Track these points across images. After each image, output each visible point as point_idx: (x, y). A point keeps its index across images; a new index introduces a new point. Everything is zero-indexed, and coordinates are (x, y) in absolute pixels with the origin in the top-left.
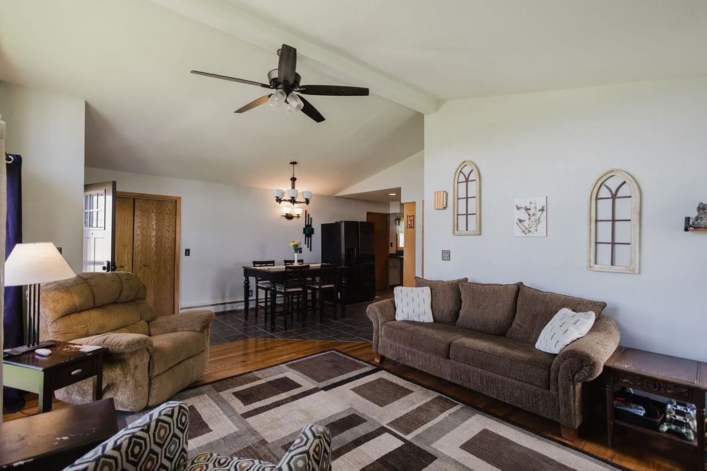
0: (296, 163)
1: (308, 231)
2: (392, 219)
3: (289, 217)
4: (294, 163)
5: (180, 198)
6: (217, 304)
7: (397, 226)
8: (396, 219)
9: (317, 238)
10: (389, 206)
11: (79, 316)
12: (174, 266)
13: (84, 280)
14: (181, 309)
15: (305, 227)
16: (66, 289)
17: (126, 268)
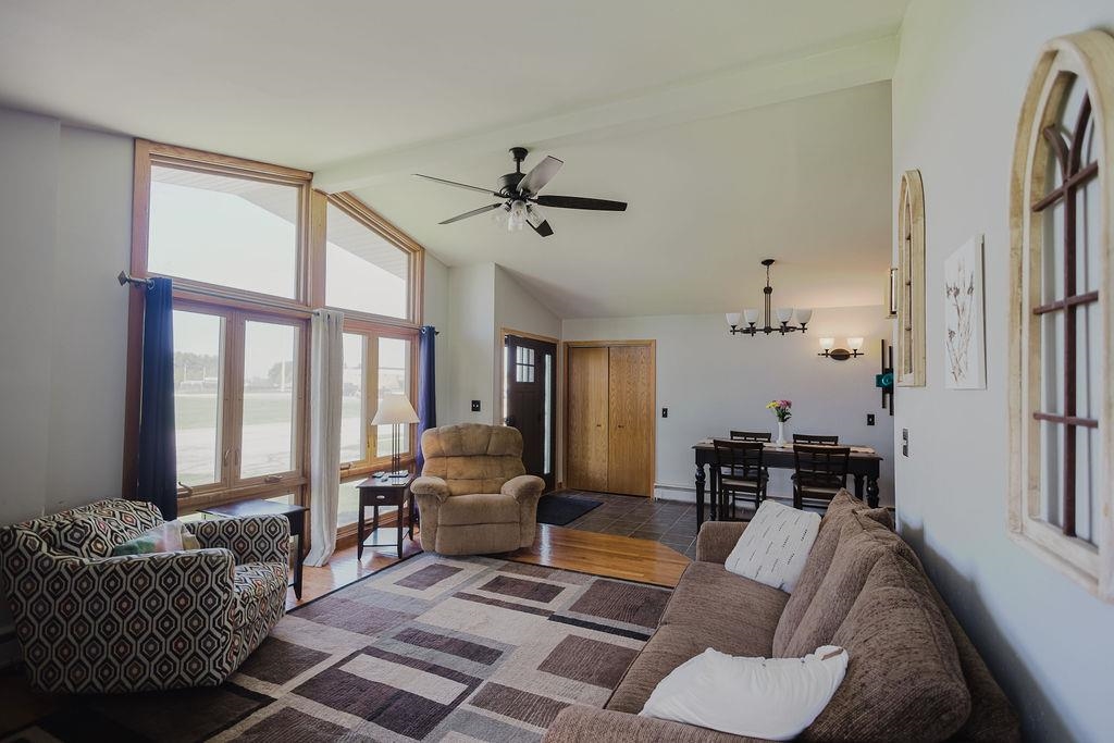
0: (772, 261)
3: (840, 355)
4: (768, 263)
5: (655, 340)
11: (445, 461)
12: (649, 430)
13: (457, 429)
14: (656, 487)
15: (881, 373)
16: (438, 436)
17: (603, 426)
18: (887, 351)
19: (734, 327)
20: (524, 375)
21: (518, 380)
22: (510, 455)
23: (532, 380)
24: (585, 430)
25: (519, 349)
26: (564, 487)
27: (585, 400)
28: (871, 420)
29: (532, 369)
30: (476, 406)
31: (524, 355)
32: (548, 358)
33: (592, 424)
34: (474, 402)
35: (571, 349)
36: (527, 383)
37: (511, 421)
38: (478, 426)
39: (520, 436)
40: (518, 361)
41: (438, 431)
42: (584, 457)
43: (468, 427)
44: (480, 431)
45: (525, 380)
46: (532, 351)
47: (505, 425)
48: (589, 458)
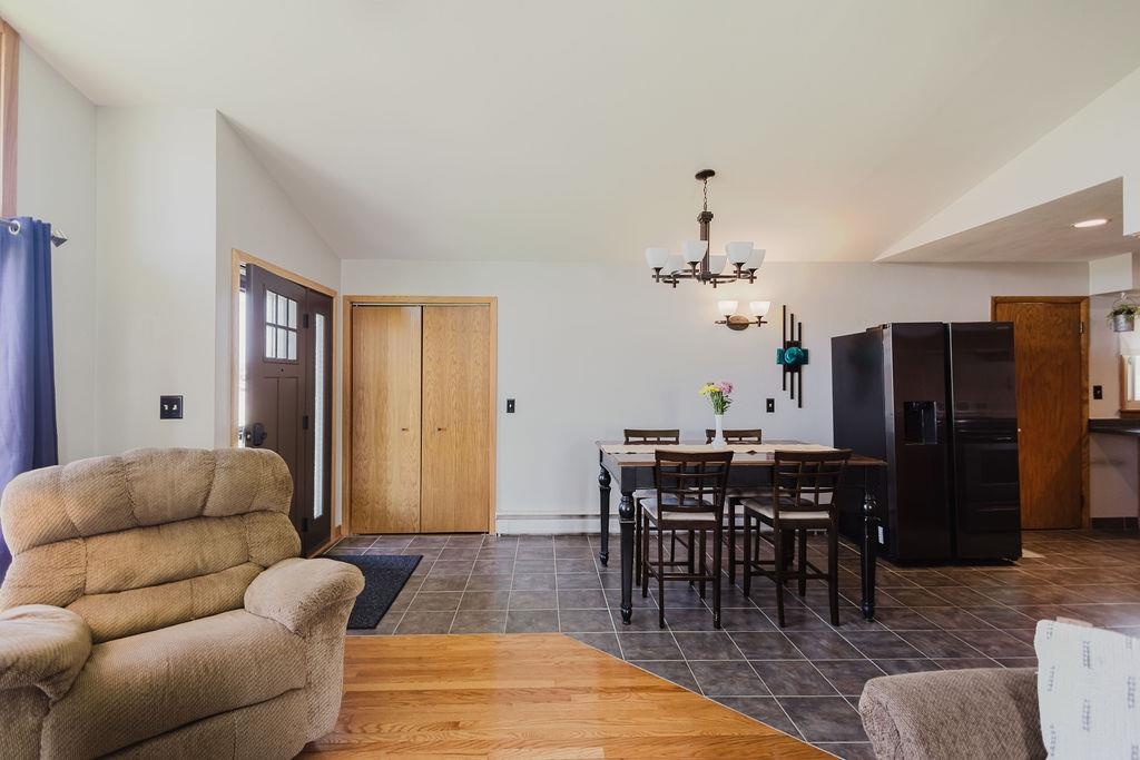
0: (711, 173)
1: (794, 360)
2: (1098, 315)
3: (737, 325)
4: (705, 175)
5: (496, 298)
6: (570, 517)
7: (1124, 336)
8: (1116, 313)
9: (819, 375)
10: (1086, 274)
11: (79, 549)
12: (487, 432)
13: (119, 467)
14: (499, 517)
15: (782, 348)
16: (56, 488)
17: (411, 432)
18: (788, 319)
19: (658, 270)
20: (280, 346)
21: (268, 355)
22: (263, 511)
23: (293, 356)
24: (381, 438)
25: (270, 296)
26: (345, 533)
27: (382, 391)
28: (770, 406)
29: (293, 336)
30: (171, 408)
31: (279, 309)
32: (319, 320)
33: (392, 429)
34: (166, 400)
35: (356, 307)
36: (286, 362)
37: (256, 437)
38: (179, 454)
39: (285, 468)
40: (269, 318)
41: (59, 474)
42: (380, 481)
43: (150, 458)
44: (185, 464)
45: (281, 356)
46: (293, 305)
47: (241, 444)
48: (388, 483)
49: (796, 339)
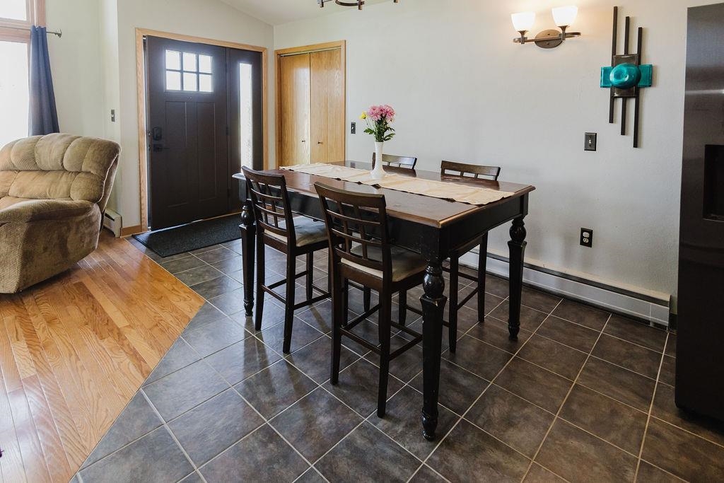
1: (628, 81)
11: (15, 175)
15: (609, 64)
16: (12, 146)
17: (306, 142)
18: (621, 24)
24: (294, 145)
27: (293, 112)
28: (591, 142)
30: (113, 116)
33: (298, 140)
34: (112, 112)
35: (283, 57)
44: (59, 143)
49: (634, 50)
